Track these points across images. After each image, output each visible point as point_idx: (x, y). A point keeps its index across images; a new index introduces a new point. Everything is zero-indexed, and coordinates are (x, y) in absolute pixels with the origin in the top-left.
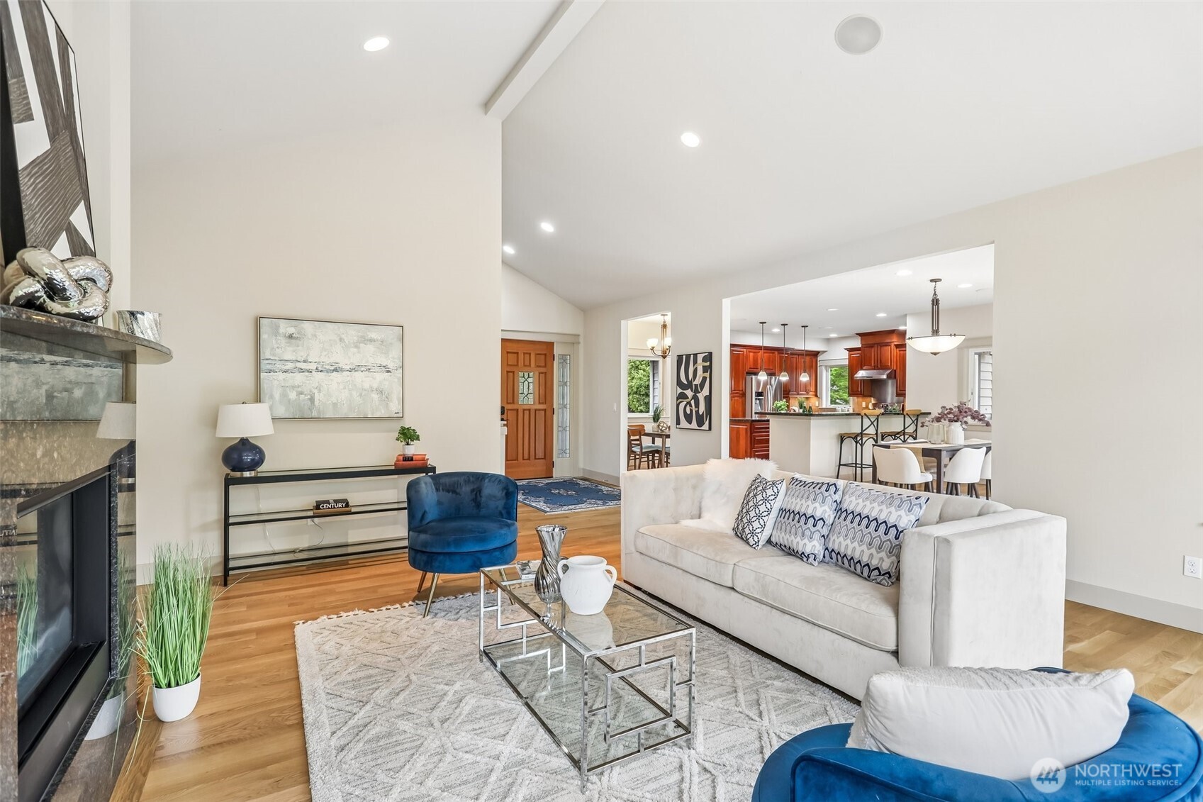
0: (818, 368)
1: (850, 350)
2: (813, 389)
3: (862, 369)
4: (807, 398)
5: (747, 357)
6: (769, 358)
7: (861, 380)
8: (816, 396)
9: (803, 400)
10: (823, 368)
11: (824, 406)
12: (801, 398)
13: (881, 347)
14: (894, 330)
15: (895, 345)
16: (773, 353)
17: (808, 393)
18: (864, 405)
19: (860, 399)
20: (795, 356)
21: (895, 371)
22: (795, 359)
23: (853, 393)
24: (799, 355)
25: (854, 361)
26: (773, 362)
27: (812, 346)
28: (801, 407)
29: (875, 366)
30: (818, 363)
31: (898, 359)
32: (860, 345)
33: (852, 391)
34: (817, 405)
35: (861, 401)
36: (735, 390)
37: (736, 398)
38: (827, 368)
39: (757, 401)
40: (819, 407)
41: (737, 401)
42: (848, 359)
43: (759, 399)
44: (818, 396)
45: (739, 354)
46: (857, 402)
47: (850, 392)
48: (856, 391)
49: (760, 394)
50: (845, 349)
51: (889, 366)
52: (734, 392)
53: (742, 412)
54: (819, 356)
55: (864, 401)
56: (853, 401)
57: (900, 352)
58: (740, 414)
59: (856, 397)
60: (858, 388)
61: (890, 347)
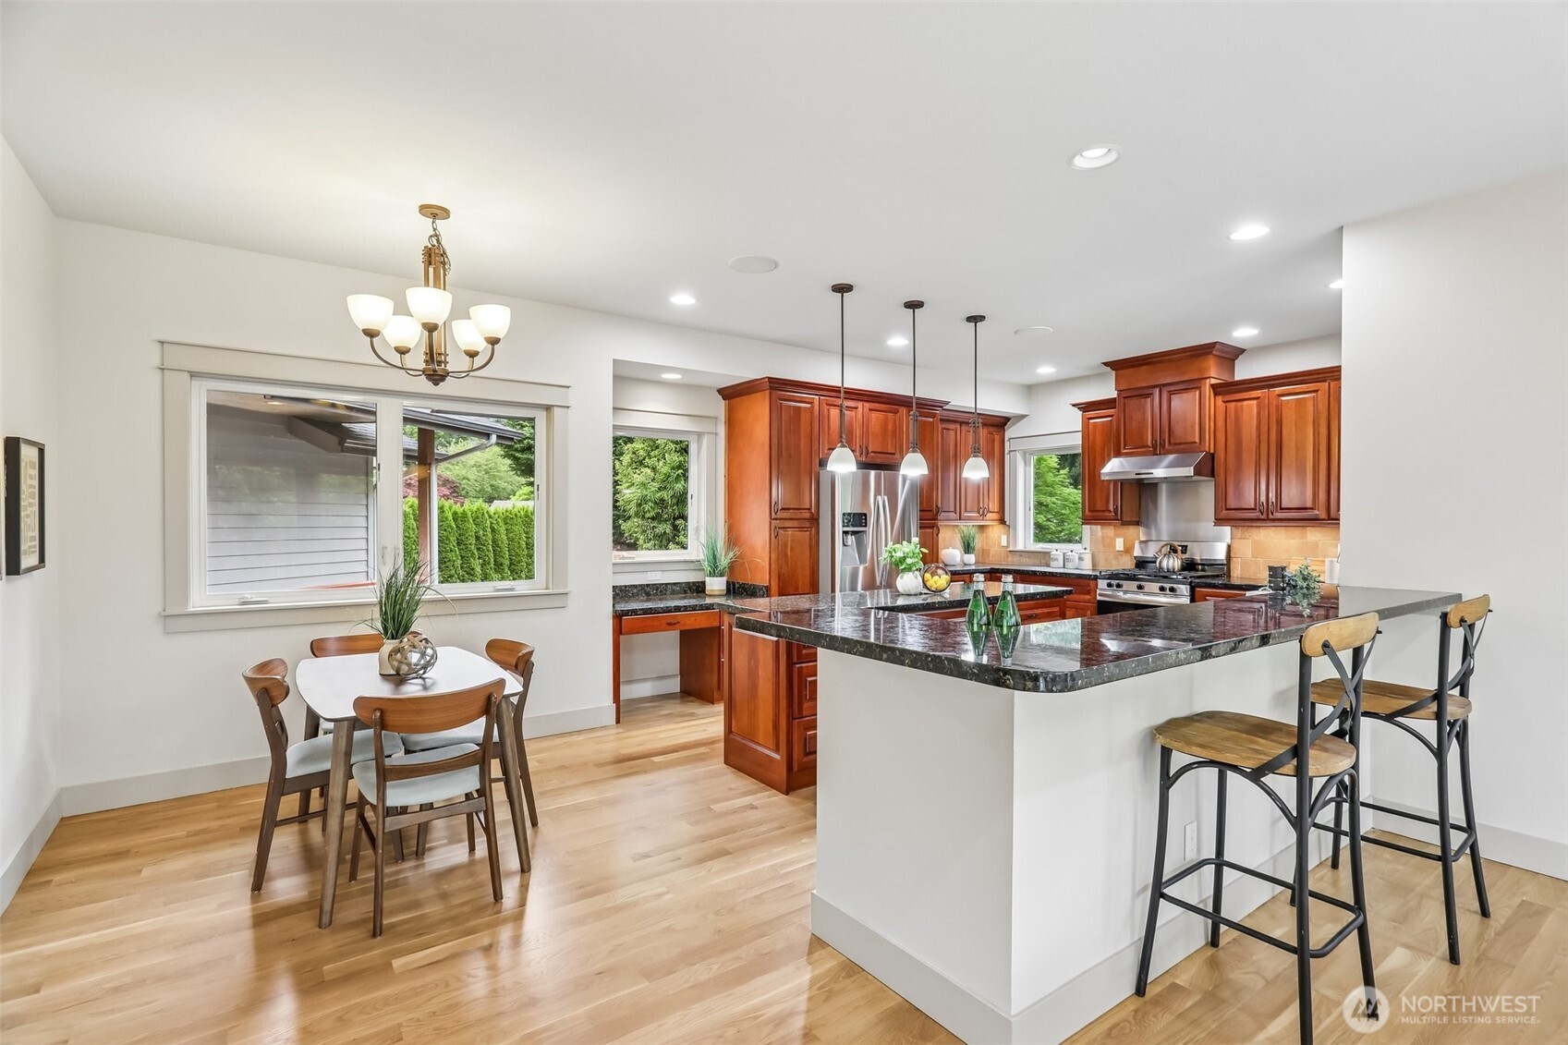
0: (1007, 457)
1: (1086, 407)
2: (994, 505)
3: (1118, 454)
4: (982, 527)
5: (823, 419)
6: (885, 425)
7: (1115, 482)
8: (1002, 521)
9: (973, 531)
10: (1019, 456)
11: (1020, 547)
12: (968, 527)
13: (1171, 393)
14: (1212, 345)
15: (1213, 386)
16: (896, 412)
17: (983, 515)
18: (1119, 544)
19: (1110, 531)
20: (952, 426)
21: (1213, 455)
22: (952, 433)
23: (1094, 515)
24: (961, 423)
25: (1098, 437)
26: (894, 433)
27: (993, 403)
28: (968, 548)
29: (1154, 447)
30: (1007, 444)
31: (1220, 423)
32: (1113, 394)
33: (1090, 511)
34: (1004, 543)
35: (1112, 535)
36: (789, 509)
37: (790, 532)
38: (1027, 455)
39: (849, 537)
40: (1008, 547)
41: (793, 541)
42: (1082, 431)
43: (854, 533)
44: (1008, 523)
45: (800, 407)
46: (1103, 537)
47: (1087, 513)
48: (1103, 511)
49: (858, 520)
50: (1073, 405)
51: (1195, 442)
52: (785, 515)
53: (807, 572)
54: (1008, 429)
55: (1119, 536)
56: (1091, 535)
57: (1228, 404)
58: (803, 577)
59: (1099, 527)
60: (1108, 501)
61: (1198, 392)
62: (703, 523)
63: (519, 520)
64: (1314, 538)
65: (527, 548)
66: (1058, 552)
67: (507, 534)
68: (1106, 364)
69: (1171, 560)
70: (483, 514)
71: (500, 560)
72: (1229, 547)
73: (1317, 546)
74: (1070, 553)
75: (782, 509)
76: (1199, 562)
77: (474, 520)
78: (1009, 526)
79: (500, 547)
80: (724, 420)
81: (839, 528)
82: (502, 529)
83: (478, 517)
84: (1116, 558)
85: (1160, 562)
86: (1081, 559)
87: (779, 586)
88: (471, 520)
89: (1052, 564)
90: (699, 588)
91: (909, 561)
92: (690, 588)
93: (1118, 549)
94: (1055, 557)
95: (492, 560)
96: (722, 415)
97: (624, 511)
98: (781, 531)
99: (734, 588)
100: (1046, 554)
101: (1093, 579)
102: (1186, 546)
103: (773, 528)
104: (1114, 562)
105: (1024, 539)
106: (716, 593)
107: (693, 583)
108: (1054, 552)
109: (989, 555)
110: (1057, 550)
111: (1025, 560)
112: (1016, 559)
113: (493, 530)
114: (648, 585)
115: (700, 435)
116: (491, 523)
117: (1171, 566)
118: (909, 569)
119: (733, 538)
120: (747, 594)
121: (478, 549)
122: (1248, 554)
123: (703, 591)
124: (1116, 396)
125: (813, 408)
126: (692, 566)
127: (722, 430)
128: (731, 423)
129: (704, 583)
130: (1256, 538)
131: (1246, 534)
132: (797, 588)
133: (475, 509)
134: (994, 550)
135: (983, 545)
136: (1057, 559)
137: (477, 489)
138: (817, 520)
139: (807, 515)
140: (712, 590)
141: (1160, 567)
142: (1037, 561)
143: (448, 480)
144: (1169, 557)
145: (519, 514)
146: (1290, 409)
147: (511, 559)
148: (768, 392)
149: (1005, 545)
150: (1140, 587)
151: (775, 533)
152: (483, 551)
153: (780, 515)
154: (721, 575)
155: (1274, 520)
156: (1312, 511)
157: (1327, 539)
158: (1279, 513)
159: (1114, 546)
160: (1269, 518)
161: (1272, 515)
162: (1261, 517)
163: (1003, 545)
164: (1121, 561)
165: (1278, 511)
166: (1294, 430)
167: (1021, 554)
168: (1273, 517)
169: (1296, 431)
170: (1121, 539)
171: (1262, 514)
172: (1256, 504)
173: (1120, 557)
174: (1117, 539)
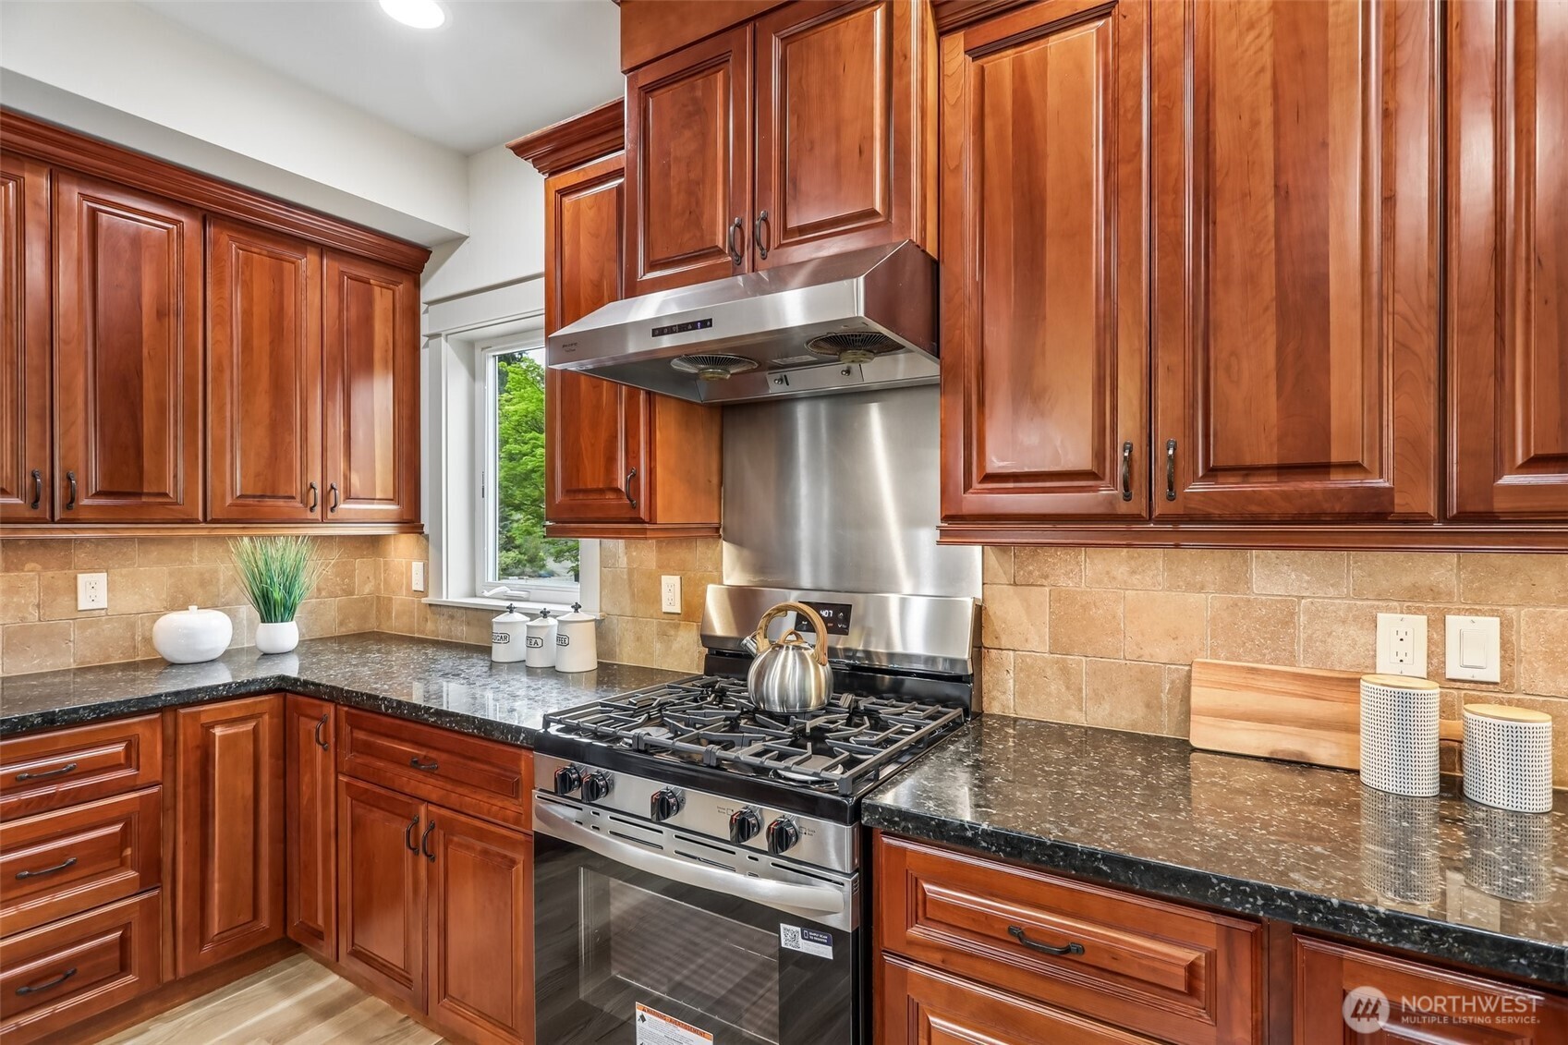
0: (425, 354)
8: (415, 526)
10: (448, 352)
11: (454, 594)
18: (670, 593)
19: (647, 554)
21: (934, 266)
23: (577, 503)
30: (424, 319)
31: (961, 133)
33: (568, 491)
34: (418, 584)
35: (654, 566)
38: (478, 351)
40: (424, 593)
44: (426, 530)
46: (631, 572)
47: (559, 497)
48: (601, 491)
51: (873, 213)
55: (665, 568)
56: (603, 565)
57: (988, 62)
59: (621, 543)
60: (611, 460)
61: (880, 16)
64: (1279, 590)
66: (516, 615)
72: (979, 611)
73: (1288, 620)
76: (885, 664)
78: (429, 539)
84: (663, 634)
86: (562, 641)
93: (666, 608)
102: (846, 609)
104: (658, 646)
105: (472, 575)
109: (389, 613)
111: (460, 630)
112: (443, 626)
122: (1040, 640)
124: (622, 93)
130: (1066, 583)
131: (1033, 569)
134: (400, 599)
135: (377, 587)
149: (421, 588)
155: (1176, 519)
156: (1355, 481)
157: (1332, 592)
158: (1198, 488)
159: (658, 600)
160: (1157, 512)
161: (1171, 498)
162: (1123, 508)
163: (414, 588)
164: (675, 646)
165: (1195, 479)
166: (1266, 115)
167: (451, 611)
168: (1172, 508)
169: (1277, 121)
170: (676, 579)
171: (1127, 497)
172: (1099, 455)
173: (672, 632)
174: (664, 578)
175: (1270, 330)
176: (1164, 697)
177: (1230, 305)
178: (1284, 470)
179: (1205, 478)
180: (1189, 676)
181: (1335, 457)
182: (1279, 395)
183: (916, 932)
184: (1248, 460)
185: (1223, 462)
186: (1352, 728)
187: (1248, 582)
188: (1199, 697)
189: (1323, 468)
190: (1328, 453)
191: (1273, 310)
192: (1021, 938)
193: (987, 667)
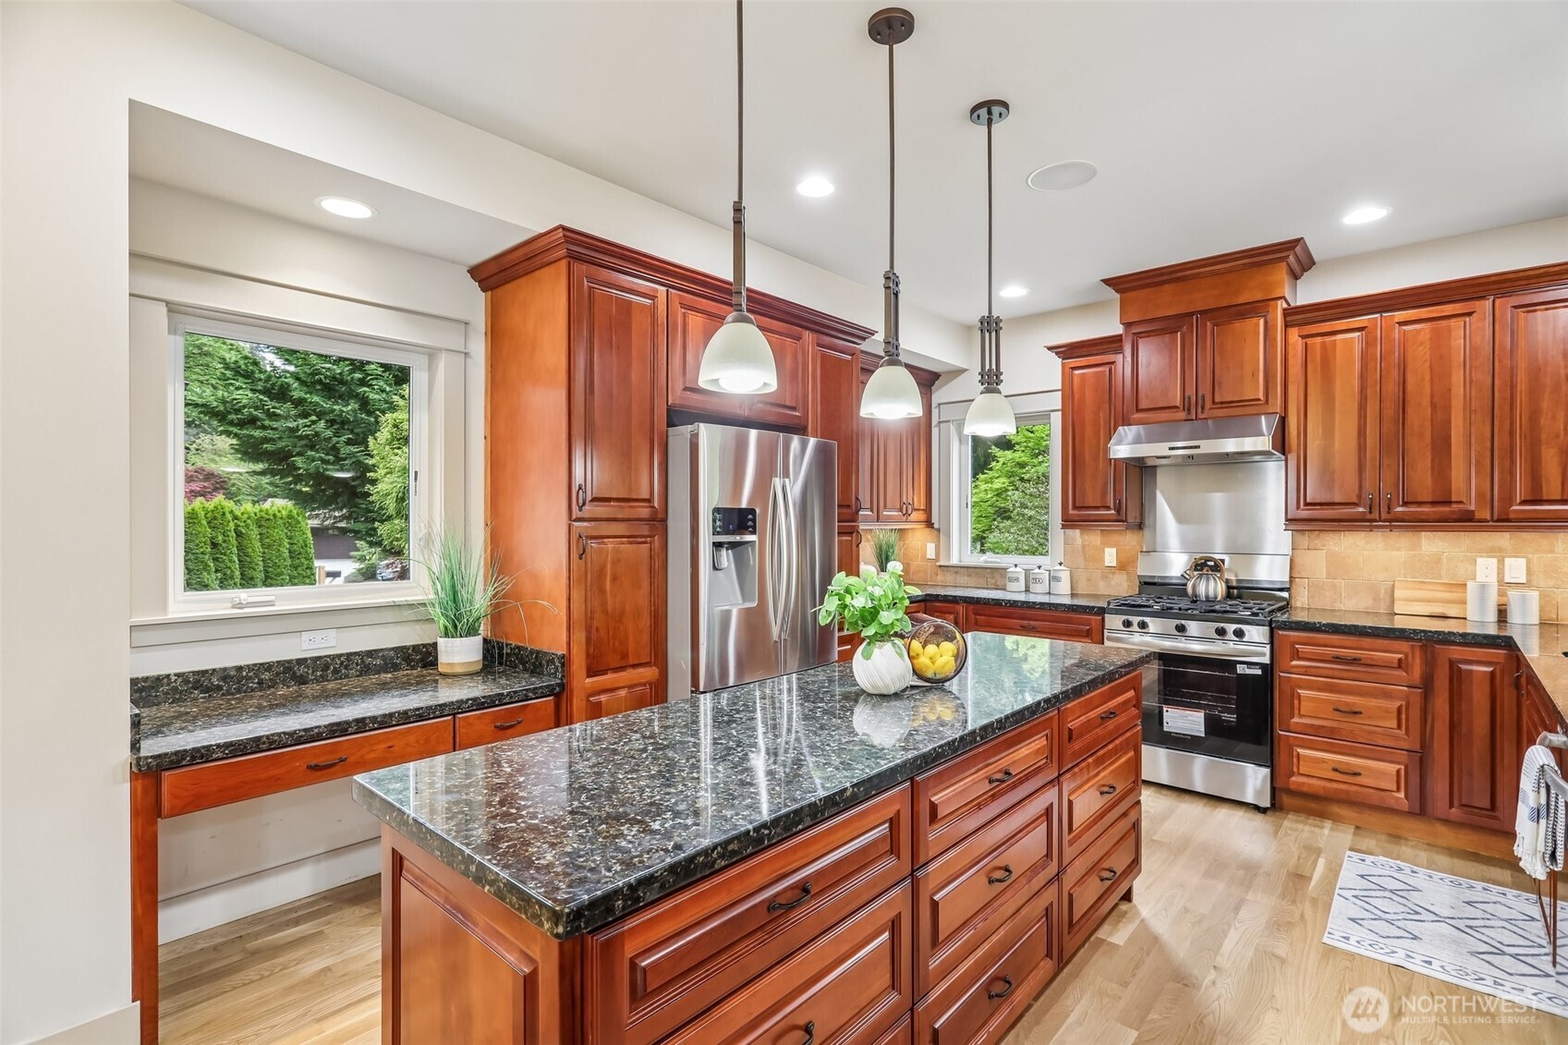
0: (935, 431)
1: (1067, 352)
2: (919, 501)
3: (1125, 420)
4: (904, 532)
5: (673, 331)
7: (1118, 462)
8: (929, 523)
9: (891, 538)
10: (953, 430)
11: (954, 561)
13: (1215, 325)
15: (1284, 312)
17: (907, 514)
18: (1110, 556)
19: (1094, 538)
21: (1284, 420)
23: (1078, 513)
25: (1089, 396)
29: (1186, 407)
30: (935, 412)
31: (1297, 369)
32: (1118, 329)
33: (1075, 507)
34: (931, 553)
35: (1099, 543)
36: (608, 500)
37: (610, 545)
39: (724, 552)
40: (937, 560)
41: (616, 562)
42: (1063, 390)
43: (733, 545)
44: (936, 526)
45: (630, 303)
46: (1084, 547)
47: (1068, 511)
48: (1094, 509)
49: (737, 521)
50: (1050, 349)
51: (1259, 400)
52: (600, 510)
53: (645, 622)
54: (941, 387)
55: (1109, 546)
56: (1066, 543)
57: (1310, 341)
58: (636, 634)
59: (1078, 531)
60: (1105, 494)
61: (1262, 321)
62: (439, 527)
63: (280, 522)
64: (1434, 550)
65: (291, 557)
66: (1018, 569)
67: (261, 540)
68: (1107, 282)
69: (1212, 584)
70: (224, 514)
71: (250, 573)
72: (1295, 564)
73: (1439, 561)
74: (1037, 571)
75: (594, 500)
77: (209, 523)
78: (939, 530)
79: (250, 557)
80: (483, 329)
81: (706, 539)
82: (254, 533)
83: (215, 518)
84: (1105, 577)
85: (1194, 587)
86: (1053, 580)
87: (588, 655)
88: (205, 522)
89: (1011, 586)
90: (424, 658)
91: (886, 617)
92: (407, 659)
93: (1108, 564)
94: (1015, 575)
95: (237, 573)
96: (479, 319)
97: (381, 508)
98: (593, 544)
99: (501, 655)
100: (999, 572)
101: (1096, 614)
102: (1220, 561)
103: (574, 537)
104: (1102, 583)
105: (960, 551)
106: (459, 670)
107: (415, 648)
108: (1013, 569)
109: (908, 572)
110: (1016, 564)
111: (963, 580)
112: (950, 578)
113: (239, 534)
114: (301, 662)
115: (432, 354)
116: (237, 526)
117: (1211, 594)
118: (885, 635)
119: (501, 558)
120: (525, 670)
121: (215, 559)
122: (1321, 572)
123: (434, 664)
124: (1121, 332)
125: (654, 307)
126: (409, 614)
127: (479, 348)
128: (496, 334)
129: (435, 645)
130: (1334, 548)
131: (1318, 542)
132: (624, 656)
133: (211, 507)
134: (919, 565)
136: (1017, 579)
137: (253, 485)
138: (664, 520)
139: (644, 512)
140: (450, 664)
141: (1195, 595)
142: (982, 582)
143: (212, 474)
144: (1208, 580)
145: (279, 514)
146: (1422, 344)
147: (266, 571)
148: (564, 263)
149: (933, 556)
150: (1181, 629)
151: (579, 547)
152: (223, 562)
153: (589, 510)
154: (471, 631)
155: (1391, 521)
156: (1461, 506)
157: (1457, 550)
158: (1400, 509)
159: (1102, 560)
160: (1383, 518)
161: (1389, 513)
162: (1369, 517)
163: (928, 557)
164: (1113, 582)
165: (1399, 506)
166: (1428, 377)
167: (956, 570)
168: (1389, 516)
169: (1432, 380)
170: (1114, 551)
171: (1370, 512)
172: (1359, 496)
173: (1111, 576)
174: (1107, 550)
175: (1429, 454)
176: (1382, 596)
177: (1412, 443)
178: (1434, 503)
179: (1402, 506)
180: (1393, 586)
181: (1453, 499)
182: (1432, 476)
183: (1294, 663)
184: (1420, 499)
185: (1410, 500)
186: (1464, 602)
187: (1421, 546)
188: (1398, 594)
189: (1450, 503)
190: (1451, 498)
191: (1429, 447)
192: (1338, 659)
193: (1294, 586)
